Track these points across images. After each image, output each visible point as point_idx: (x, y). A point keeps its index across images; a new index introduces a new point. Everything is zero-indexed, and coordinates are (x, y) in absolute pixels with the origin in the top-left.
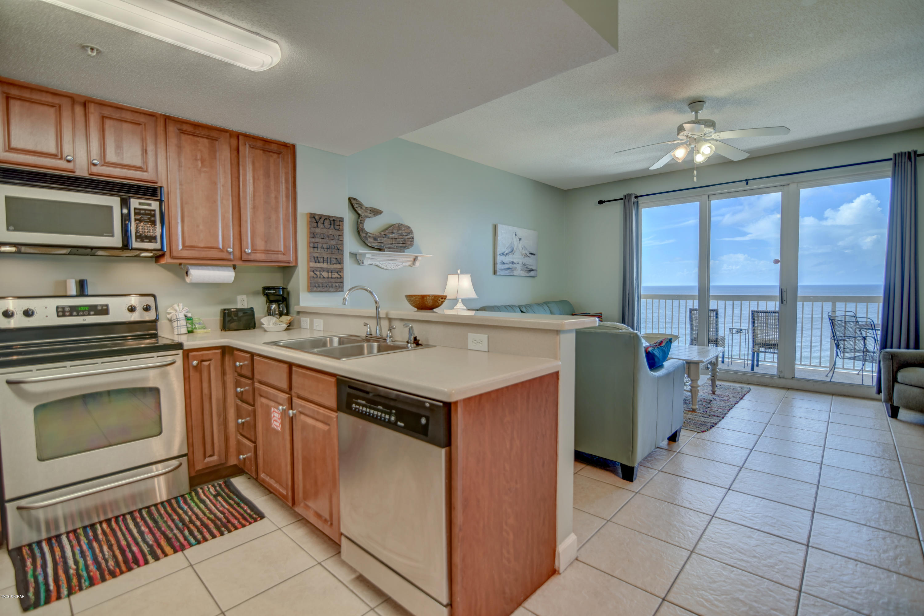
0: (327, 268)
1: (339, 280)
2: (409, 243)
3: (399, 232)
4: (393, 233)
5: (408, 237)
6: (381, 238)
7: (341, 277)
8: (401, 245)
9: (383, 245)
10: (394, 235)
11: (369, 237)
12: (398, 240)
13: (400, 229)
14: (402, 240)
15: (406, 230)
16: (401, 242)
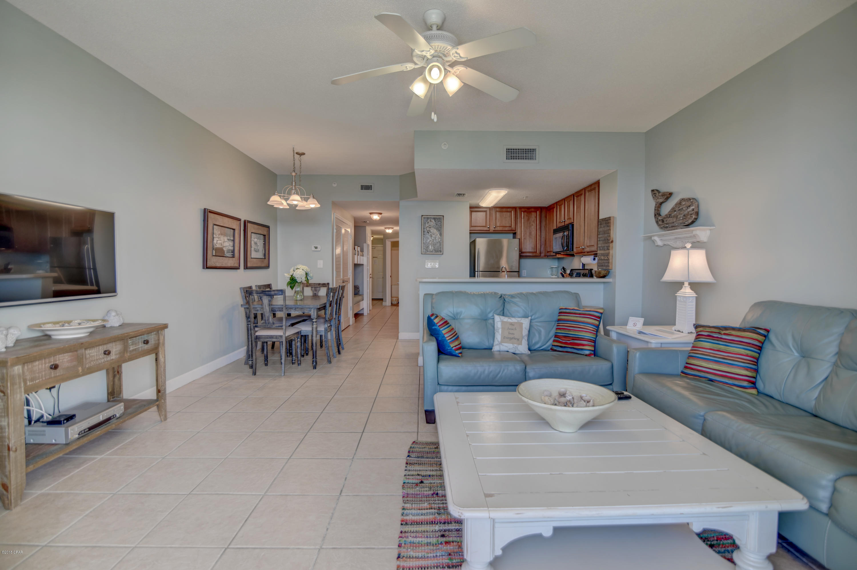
0: (604, 253)
1: (607, 261)
2: (689, 216)
3: (679, 208)
4: (675, 211)
5: (689, 210)
6: (666, 219)
7: (608, 259)
8: (681, 221)
9: (667, 225)
10: (675, 212)
11: (659, 220)
12: (679, 217)
13: (681, 205)
14: (682, 216)
15: (687, 204)
16: (681, 218)
